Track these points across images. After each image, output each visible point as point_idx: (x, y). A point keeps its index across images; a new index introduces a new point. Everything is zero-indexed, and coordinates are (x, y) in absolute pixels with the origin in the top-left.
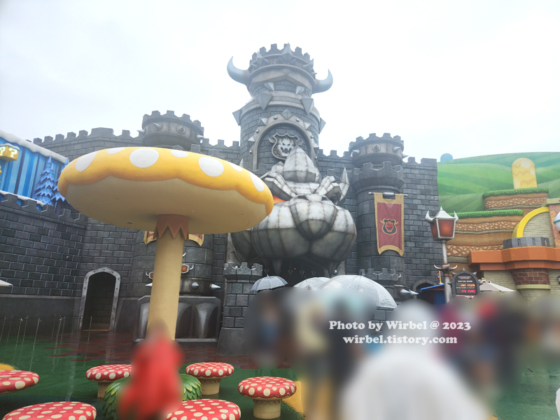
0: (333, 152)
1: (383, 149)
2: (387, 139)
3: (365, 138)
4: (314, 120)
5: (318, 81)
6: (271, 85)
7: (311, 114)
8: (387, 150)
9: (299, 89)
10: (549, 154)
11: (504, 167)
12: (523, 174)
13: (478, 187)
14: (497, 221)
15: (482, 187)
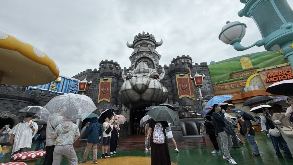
0: (165, 65)
2: (184, 57)
3: (176, 58)
4: (155, 54)
5: (157, 43)
6: (139, 46)
7: (153, 52)
8: (184, 61)
9: (149, 45)
10: (256, 53)
11: (236, 62)
12: (246, 63)
13: (227, 71)
14: (237, 83)
15: (229, 71)
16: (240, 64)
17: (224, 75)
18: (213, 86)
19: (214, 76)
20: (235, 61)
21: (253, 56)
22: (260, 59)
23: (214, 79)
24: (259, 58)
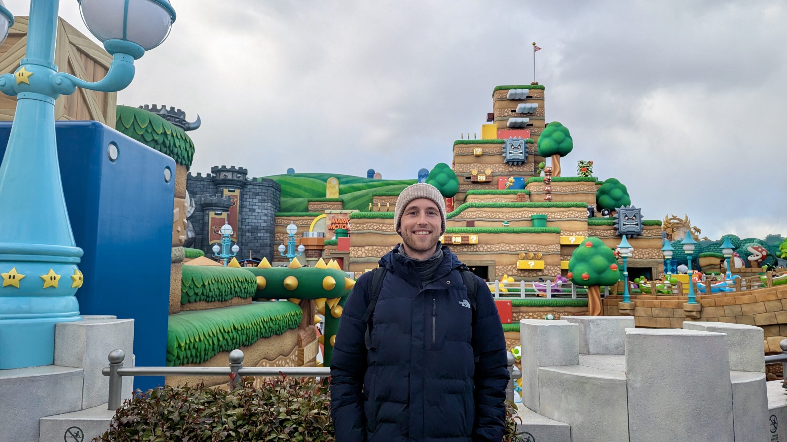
0: (199, 174)
1: (230, 176)
2: (233, 170)
3: (219, 168)
5: (190, 124)
8: (233, 176)
10: (348, 176)
11: (322, 182)
12: (332, 188)
13: (307, 194)
14: (306, 220)
15: (309, 194)
16: (325, 188)
17: (300, 200)
18: (276, 218)
19: (286, 197)
20: (320, 179)
21: (343, 180)
22: (350, 187)
23: (285, 202)
24: (349, 185)
